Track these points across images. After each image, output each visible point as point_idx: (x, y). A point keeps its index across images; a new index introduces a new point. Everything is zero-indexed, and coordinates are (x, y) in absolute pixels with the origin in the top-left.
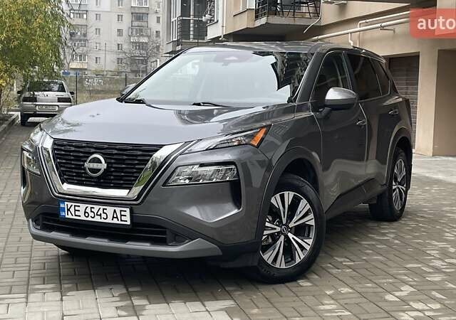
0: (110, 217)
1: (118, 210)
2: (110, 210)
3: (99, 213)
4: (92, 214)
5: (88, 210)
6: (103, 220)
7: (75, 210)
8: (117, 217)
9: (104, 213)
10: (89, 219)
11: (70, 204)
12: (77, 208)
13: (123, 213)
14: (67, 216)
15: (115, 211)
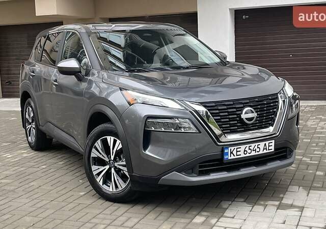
0: (262, 149)
1: (267, 143)
2: (262, 145)
3: (254, 149)
4: (249, 151)
5: (247, 149)
6: (257, 153)
7: (237, 151)
8: (266, 149)
9: (258, 148)
10: (248, 155)
11: (232, 148)
12: (238, 150)
13: (270, 144)
14: (230, 158)
15: (265, 144)
